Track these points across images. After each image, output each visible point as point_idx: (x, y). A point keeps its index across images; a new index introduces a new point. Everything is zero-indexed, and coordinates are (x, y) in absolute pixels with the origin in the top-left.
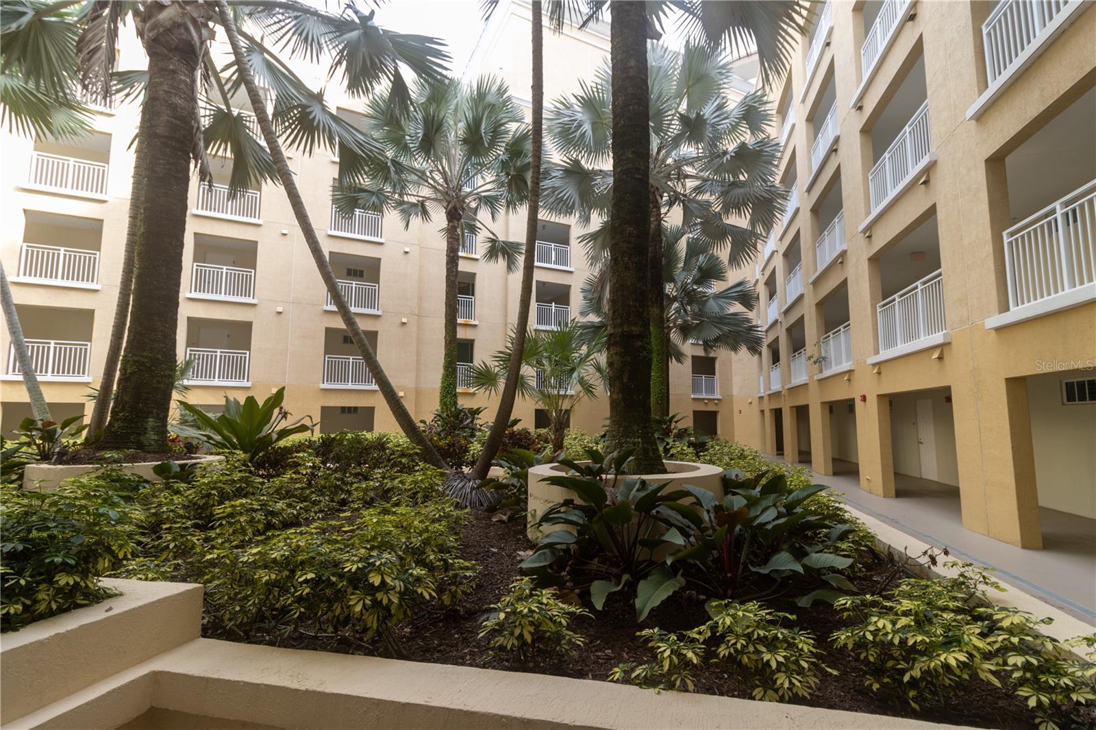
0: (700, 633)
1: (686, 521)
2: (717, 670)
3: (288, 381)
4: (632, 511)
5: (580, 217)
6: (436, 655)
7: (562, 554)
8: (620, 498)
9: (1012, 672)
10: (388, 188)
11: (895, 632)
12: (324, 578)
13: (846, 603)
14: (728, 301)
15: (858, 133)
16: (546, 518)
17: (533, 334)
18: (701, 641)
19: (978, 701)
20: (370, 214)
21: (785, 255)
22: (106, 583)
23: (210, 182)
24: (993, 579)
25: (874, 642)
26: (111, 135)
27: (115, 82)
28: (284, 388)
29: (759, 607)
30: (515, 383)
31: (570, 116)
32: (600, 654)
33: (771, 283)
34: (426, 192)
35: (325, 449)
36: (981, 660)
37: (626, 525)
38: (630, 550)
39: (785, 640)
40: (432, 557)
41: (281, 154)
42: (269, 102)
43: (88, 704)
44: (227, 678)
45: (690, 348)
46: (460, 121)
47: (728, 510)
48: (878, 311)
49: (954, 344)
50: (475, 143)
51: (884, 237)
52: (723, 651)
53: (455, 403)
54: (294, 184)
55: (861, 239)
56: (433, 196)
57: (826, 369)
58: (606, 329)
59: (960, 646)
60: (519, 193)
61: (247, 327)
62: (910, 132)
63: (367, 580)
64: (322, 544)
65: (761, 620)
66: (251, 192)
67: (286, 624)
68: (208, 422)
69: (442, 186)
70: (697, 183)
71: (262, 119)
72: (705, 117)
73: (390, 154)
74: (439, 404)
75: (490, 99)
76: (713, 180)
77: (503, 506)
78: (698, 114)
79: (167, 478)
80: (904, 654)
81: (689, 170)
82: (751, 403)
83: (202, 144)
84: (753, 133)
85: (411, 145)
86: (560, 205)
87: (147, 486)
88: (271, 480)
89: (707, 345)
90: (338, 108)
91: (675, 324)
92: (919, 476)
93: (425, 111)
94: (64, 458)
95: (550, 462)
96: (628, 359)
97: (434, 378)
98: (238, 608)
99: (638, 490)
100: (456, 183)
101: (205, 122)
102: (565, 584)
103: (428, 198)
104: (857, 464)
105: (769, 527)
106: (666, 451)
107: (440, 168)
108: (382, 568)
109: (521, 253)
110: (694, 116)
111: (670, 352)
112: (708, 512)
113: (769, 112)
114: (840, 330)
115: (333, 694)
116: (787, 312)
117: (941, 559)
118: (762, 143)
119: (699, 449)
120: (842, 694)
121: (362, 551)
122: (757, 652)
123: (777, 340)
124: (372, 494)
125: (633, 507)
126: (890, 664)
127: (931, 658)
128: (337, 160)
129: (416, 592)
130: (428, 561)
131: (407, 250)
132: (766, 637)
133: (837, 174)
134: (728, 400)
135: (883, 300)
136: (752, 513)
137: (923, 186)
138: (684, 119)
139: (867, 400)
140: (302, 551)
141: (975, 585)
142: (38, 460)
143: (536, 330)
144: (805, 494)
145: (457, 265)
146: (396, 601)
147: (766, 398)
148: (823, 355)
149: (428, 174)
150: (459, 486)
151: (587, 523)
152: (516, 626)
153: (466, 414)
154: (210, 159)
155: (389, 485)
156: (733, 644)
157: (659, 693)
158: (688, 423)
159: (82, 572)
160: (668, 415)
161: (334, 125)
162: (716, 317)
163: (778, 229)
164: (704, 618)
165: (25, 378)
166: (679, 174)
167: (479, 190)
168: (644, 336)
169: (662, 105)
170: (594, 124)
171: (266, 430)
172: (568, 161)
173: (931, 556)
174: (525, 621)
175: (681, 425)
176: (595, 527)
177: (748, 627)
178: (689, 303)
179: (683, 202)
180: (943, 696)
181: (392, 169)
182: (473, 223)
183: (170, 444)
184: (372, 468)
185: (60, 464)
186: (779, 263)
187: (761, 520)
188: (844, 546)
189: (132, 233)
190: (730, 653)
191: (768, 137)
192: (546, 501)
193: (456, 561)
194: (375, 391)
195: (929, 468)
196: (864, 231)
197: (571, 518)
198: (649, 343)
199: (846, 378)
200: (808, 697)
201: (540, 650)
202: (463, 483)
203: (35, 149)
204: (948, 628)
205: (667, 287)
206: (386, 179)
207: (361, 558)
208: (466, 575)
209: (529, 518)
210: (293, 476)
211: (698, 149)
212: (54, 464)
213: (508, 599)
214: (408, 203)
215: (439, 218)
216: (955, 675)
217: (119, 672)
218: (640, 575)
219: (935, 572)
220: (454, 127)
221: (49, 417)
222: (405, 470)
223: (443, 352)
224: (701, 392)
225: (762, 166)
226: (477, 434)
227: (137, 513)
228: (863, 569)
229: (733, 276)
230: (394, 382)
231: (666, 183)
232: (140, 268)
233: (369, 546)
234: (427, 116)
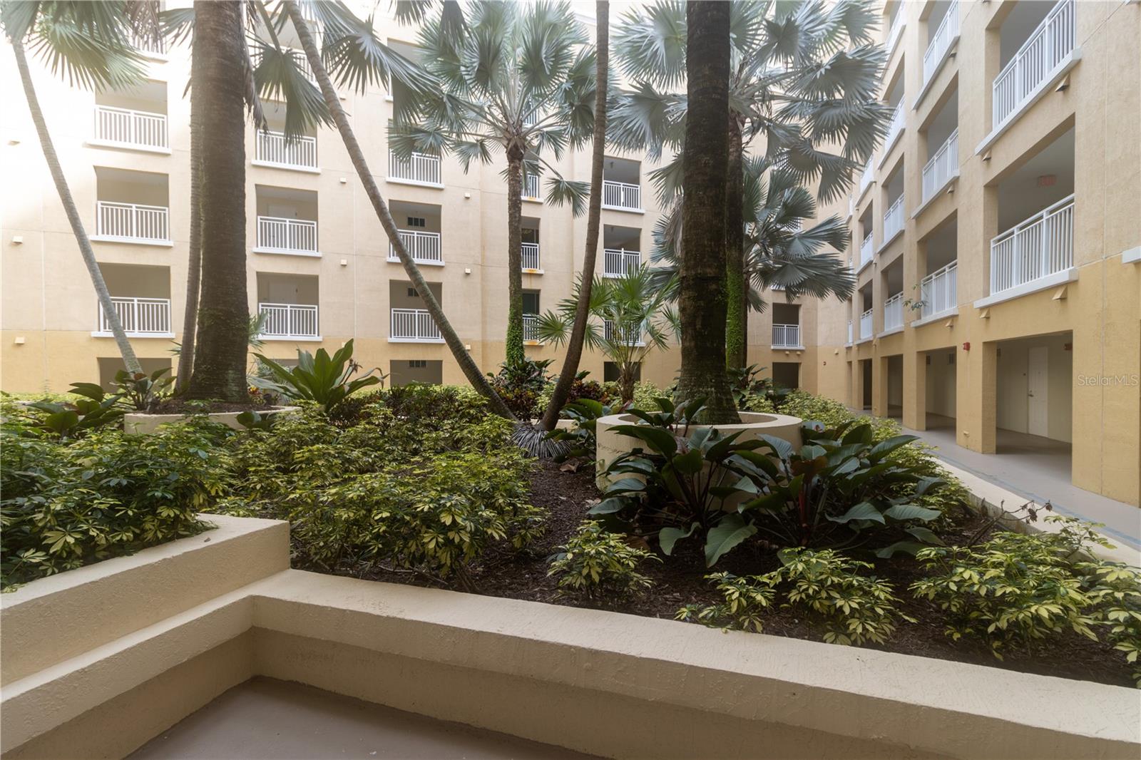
0: (771, 578)
1: (760, 471)
2: (787, 615)
3: (357, 335)
4: (704, 461)
5: (651, 150)
6: (508, 592)
7: (630, 502)
8: (690, 447)
9: (1112, 627)
10: (445, 127)
11: (981, 583)
12: (398, 517)
13: (930, 553)
14: (814, 241)
15: (984, 32)
16: (614, 467)
17: (601, 281)
18: (771, 586)
19: (1070, 655)
20: (428, 158)
21: (885, 186)
22: (202, 517)
23: (265, 128)
24: (1101, 536)
25: (957, 593)
26: (166, 83)
27: (163, 23)
28: (352, 340)
29: (834, 555)
30: (582, 333)
31: (640, 32)
32: (668, 596)
33: (866, 220)
34: (485, 130)
35: (396, 399)
36: (1077, 613)
37: (696, 475)
38: (700, 498)
39: (860, 588)
40: (501, 501)
41: (333, 92)
42: (317, 35)
43: (197, 620)
44: (316, 603)
45: (770, 295)
46: (519, 46)
47: (805, 459)
48: (992, 247)
49: (1080, 281)
50: (535, 72)
51: (1005, 158)
52: (794, 596)
53: (522, 356)
54: (348, 125)
55: (978, 163)
56: (493, 134)
57: (926, 315)
58: (678, 273)
59: (1054, 598)
60: (584, 126)
61: (314, 280)
62: (1050, 26)
63: (439, 520)
64: (395, 486)
65: (836, 568)
66: (306, 139)
67: (368, 559)
68: (285, 375)
69: (501, 122)
70: (784, 105)
71: (311, 55)
72: (797, 24)
73: (445, 88)
74: (505, 356)
75: (551, 17)
76: (803, 100)
77: (572, 456)
78: (789, 20)
79: (251, 427)
80: (990, 605)
81: (775, 89)
82: (837, 354)
83: (253, 85)
84: (853, 40)
85: (467, 77)
86: (629, 138)
87: (233, 433)
88: (347, 430)
89: (790, 292)
90: (389, 39)
91: (754, 268)
92: (1025, 432)
93: (481, 36)
94: (158, 408)
95: (619, 413)
96: (702, 303)
97: (500, 331)
98: (322, 544)
99: (710, 440)
100: (516, 118)
101: (255, 62)
102: (633, 530)
103: (488, 137)
104: (955, 419)
105: (850, 477)
106: (742, 403)
107: (499, 102)
108: (453, 509)
109: (587, 194)
110: (784, 22)
111: (748, 300)
112: (784, 461)
113: (874, 12)
114: (944, 270)
115: (412, 621)
116: (882, 253)
117: (1042, 513)
118: (864, 51)
119: (778, 402)
120: (919, 642)
121: (433, 493)
122: (830, 598)
123: (870, 284)
124: (442, 444)
125: (704, 456)
126: (974, 614)
127: (1020, 610)
128: (391, 98)
129: (486, 532)
130: (497, 505)
131: (468, 195)
132: (840, 585)
133: (954, 84)
134: (811, 351)
135: (999, 234)
136: (832, 463)
137: (1061, 93)
138: (772, 28)
139: (971, 349)
140: (377, 492)
141: (1079, 541)
142: (134, 410)
143: (603, 279)
144: (892, 444)
145: (520, 209)
146: (467, 540)
147: (855, 349)
148: (922, 299)
149: (486, 109)
150: (528, 437)
151: (655, 471)
152: (583, 567)
153: (533, 367)
154: (263, 103)
155: (459, 435)
156: (804, 590)
157: (726, 632)
158: (767, 375)
159: (180, 507)
160: (745, 366)
161: (385, 59)
162: (800, 260)
163: (878, 155)
164: (776, 564)
165: (115, 335)
166: (763, 95)
167: (541, 125)
168: (719, 278)
169: (746, 12)
170: (667, 40)
171: (338, 382)
172: (638, 86)
173: (1030, 511)
174: (593, 562)
175: (759, 377)
176: (665, 475)
177: (822, 574)
178: (772, 245)
179: (768, 128)
180: (1031, 649)
181: (449, 105)
182: (535, 163)
183: (251, 396)
184: (441, 419)
185: (154, 413)
186: (877, 195)
187: (842, 470)
188: (932, 500)
189: (195, 187)
190: (801, 598)
191: (872, 44)
192: (615, 450)
193: (525, 506)
194: (442, 345)
195: (1039, 422)
196: (982, 153)
197: (639, 467)
198: (725, 286)
199: (948, 324)
200: (883, 643)
201: (607, 590)
202: (531, 434)
203: (97, 103)
204: (1042, 580)
205: (748, 227)
206: (443, 117)
207: (432, 499)
208: (535, 521)
209: (598, 468)
210: (367, 426)
211: (787, 63)
212: (149, 413)
213: (576, 541)
214: (467, 143)
215: (500, 158)
216: (1046, 628)
217: (221, 595)
218: (709, 521)
219: (1033, 528)
220: (513, 54)
221: (140, 370)
222: (473, 421)
223: (508, 303)
224: (783, 343)
225: (862, 80)
226: (545, 386)
227: (226, 459)
228: (952, 524)
229: (823, 213)
230: (460, 335)
231: (749, 106)
232: (206, 221)
233: (439, 489)
234: (483, 41)
